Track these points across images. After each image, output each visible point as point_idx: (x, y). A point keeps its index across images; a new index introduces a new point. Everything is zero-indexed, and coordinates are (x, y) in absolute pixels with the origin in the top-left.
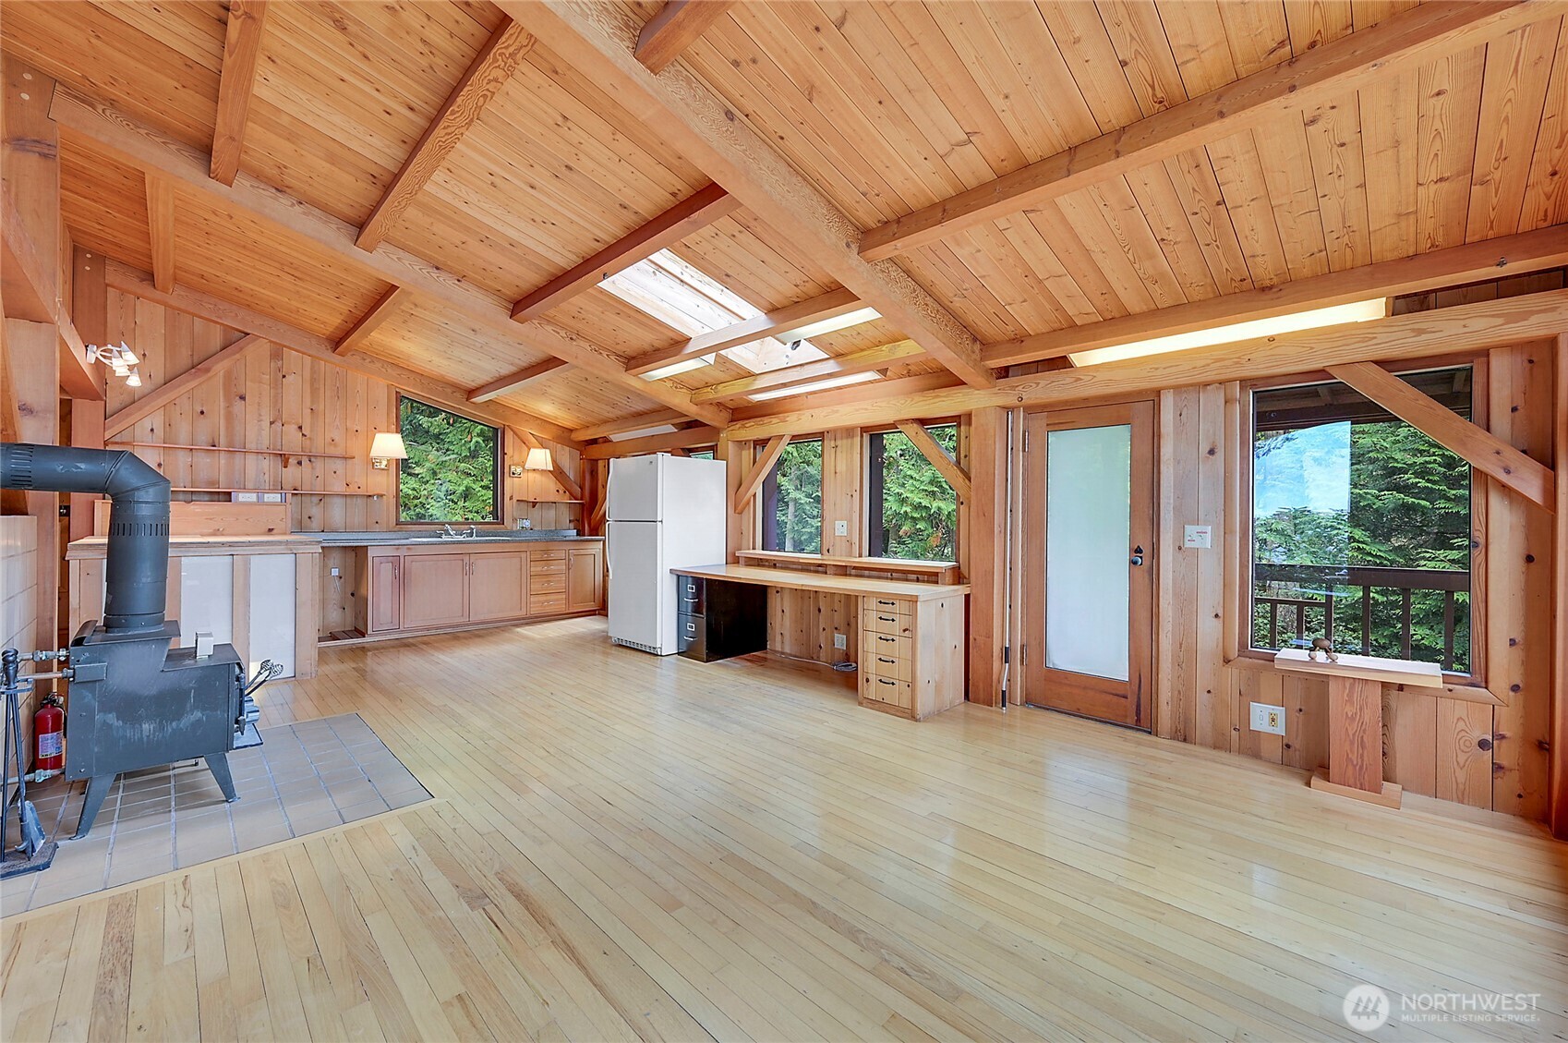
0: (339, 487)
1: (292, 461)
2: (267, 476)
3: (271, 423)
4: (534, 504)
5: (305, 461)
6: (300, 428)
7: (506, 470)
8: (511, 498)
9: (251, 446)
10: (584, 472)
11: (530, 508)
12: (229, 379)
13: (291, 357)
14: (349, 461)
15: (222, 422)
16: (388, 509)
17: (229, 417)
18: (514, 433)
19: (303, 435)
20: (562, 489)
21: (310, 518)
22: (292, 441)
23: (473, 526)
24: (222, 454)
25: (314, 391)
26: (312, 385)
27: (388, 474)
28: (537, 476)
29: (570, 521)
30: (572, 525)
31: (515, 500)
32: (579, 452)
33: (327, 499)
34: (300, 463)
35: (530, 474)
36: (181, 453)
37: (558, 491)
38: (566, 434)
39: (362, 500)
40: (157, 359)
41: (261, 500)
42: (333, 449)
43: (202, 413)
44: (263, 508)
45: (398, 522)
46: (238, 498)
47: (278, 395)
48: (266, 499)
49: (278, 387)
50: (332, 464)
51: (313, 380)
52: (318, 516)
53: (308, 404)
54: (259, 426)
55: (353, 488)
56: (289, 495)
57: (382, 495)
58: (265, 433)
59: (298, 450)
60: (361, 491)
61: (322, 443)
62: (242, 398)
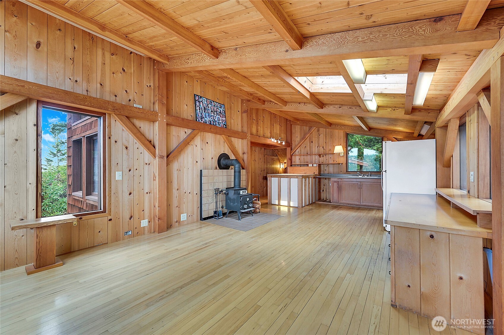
0: (331, 162)
1: (322, 156)
3: (317, 147)
6: (323, 147)
9: (314, 153)
12: (310, 139)
13: (321, 129)
14: (335, 155)
15: (309, 148)
16: (344, 167)
17: (310, 147)
21: (325, 170)
22: (321, 151)
23: (370, 173)
24: (309, 156)
25: (326, 137)
27: (344, 157)
33: (329, 165)
34: (323, 156)
36: (302, 156)
39: (337, 165)
40: (299, 137)
41: (313, 166)
42: (330, 152)
43: (305, 147)
44: (313, 168)
45: (347, 171)
46: (309, 166)
47: (319, 140)
48: (314, 166)
49: (319, 138)
50: (330, 156)
51: (326, 134)
52: (327, 169)
53: (325, 141)
54: (315, 148)
55: (335, 162)
56: (318, 165)
57: (342, 163)
58: (316, 150)
59: (323, 153)
60: (337, 163)
61: (327, 151)
62: (312, 142)
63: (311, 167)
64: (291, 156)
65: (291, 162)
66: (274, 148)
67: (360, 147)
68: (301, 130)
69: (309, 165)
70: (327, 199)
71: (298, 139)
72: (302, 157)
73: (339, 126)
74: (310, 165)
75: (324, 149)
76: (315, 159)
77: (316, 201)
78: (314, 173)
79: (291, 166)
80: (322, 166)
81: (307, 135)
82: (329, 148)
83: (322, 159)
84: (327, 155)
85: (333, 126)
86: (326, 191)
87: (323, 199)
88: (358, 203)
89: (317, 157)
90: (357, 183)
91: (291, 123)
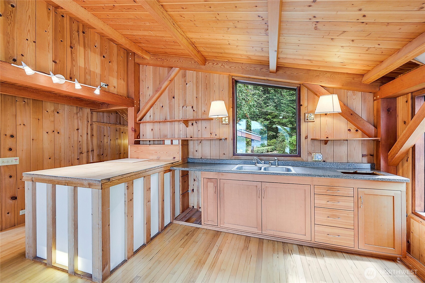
0: (207, 135)
1: (190, 124)
2: (182, 131)
3: (183, 107)
4: (326, 142)
5: (194, 123)
6: (192, 107)
7: (302, 117)
8: (306, 138)
9: (176, 118)
10: (378, 111)
11: (323, 146)
12: (170, 91)
13: (189, 74)
14: (212, 121)
15: (168, 109)
16: (229, 146)
17: (170, 107)
18: (308, 89)
19: (193, 110)
20: (353, 128)
21: (196, 151)
22: (190, 115)
23: (276, 158)
24: (168, 124)
25: (197, 87)
26: (196, 86)
27: (229, 126)
28: (329, 120)
29: (363, 156)
30: (365, 159)
31: (309, 139)
32: (372, 95)
33: (203, 142)
34: (192, 124)
35: (324, 119)
36: (156, 124)
37: (349, 130)
38: (357, 80)
39: (217, 142)
40: (151, 88)
41: (172, 143)
42: (204, 117)
43: (162, 107)
44: (172, 147)
45: (234, 154)
46: (166, 143)
47: (185, 93)
48: (174, 143)
49: (185, 89)
50: (205, 124)
51: (197, 82)
52: (200, 150)
53: (195, 95)
54: (179, 109)
55: (213, 136)
56: (180, 141)
57: (226, 139)
58: (181, 112)
59: (192, 118)
60: (217, 137)
61: (200, 113)
62: (174, 98)
63: (168, 145)
64: (137, 125)
65: (138, 136)
66: (107, 107)
67: (247, 120)
68: (155, 73)
69: (166, 141)
70: (200, 208)
71: (150, 92)
72: (157, 126)
73: (220, 65)
74: (168, 142)
75: (194, 111)
76: (180, 130)
77: (174, 218)
78: (174, 158)
79: (137, 143)
80: (191, 143)
81: (163, 84)
82: (203, 109)
83: (191, 131)
84: (200, 122)
85: (209, 65)
86: (198, 191)
87: (193, 207)
88: (255, 230)
89: (182, 125)
90: (255, 184)
91: (137, 60)
